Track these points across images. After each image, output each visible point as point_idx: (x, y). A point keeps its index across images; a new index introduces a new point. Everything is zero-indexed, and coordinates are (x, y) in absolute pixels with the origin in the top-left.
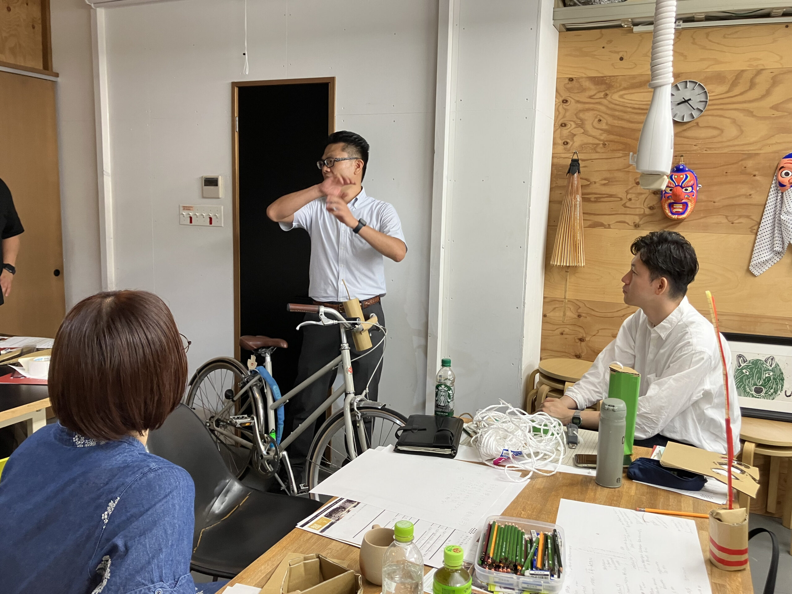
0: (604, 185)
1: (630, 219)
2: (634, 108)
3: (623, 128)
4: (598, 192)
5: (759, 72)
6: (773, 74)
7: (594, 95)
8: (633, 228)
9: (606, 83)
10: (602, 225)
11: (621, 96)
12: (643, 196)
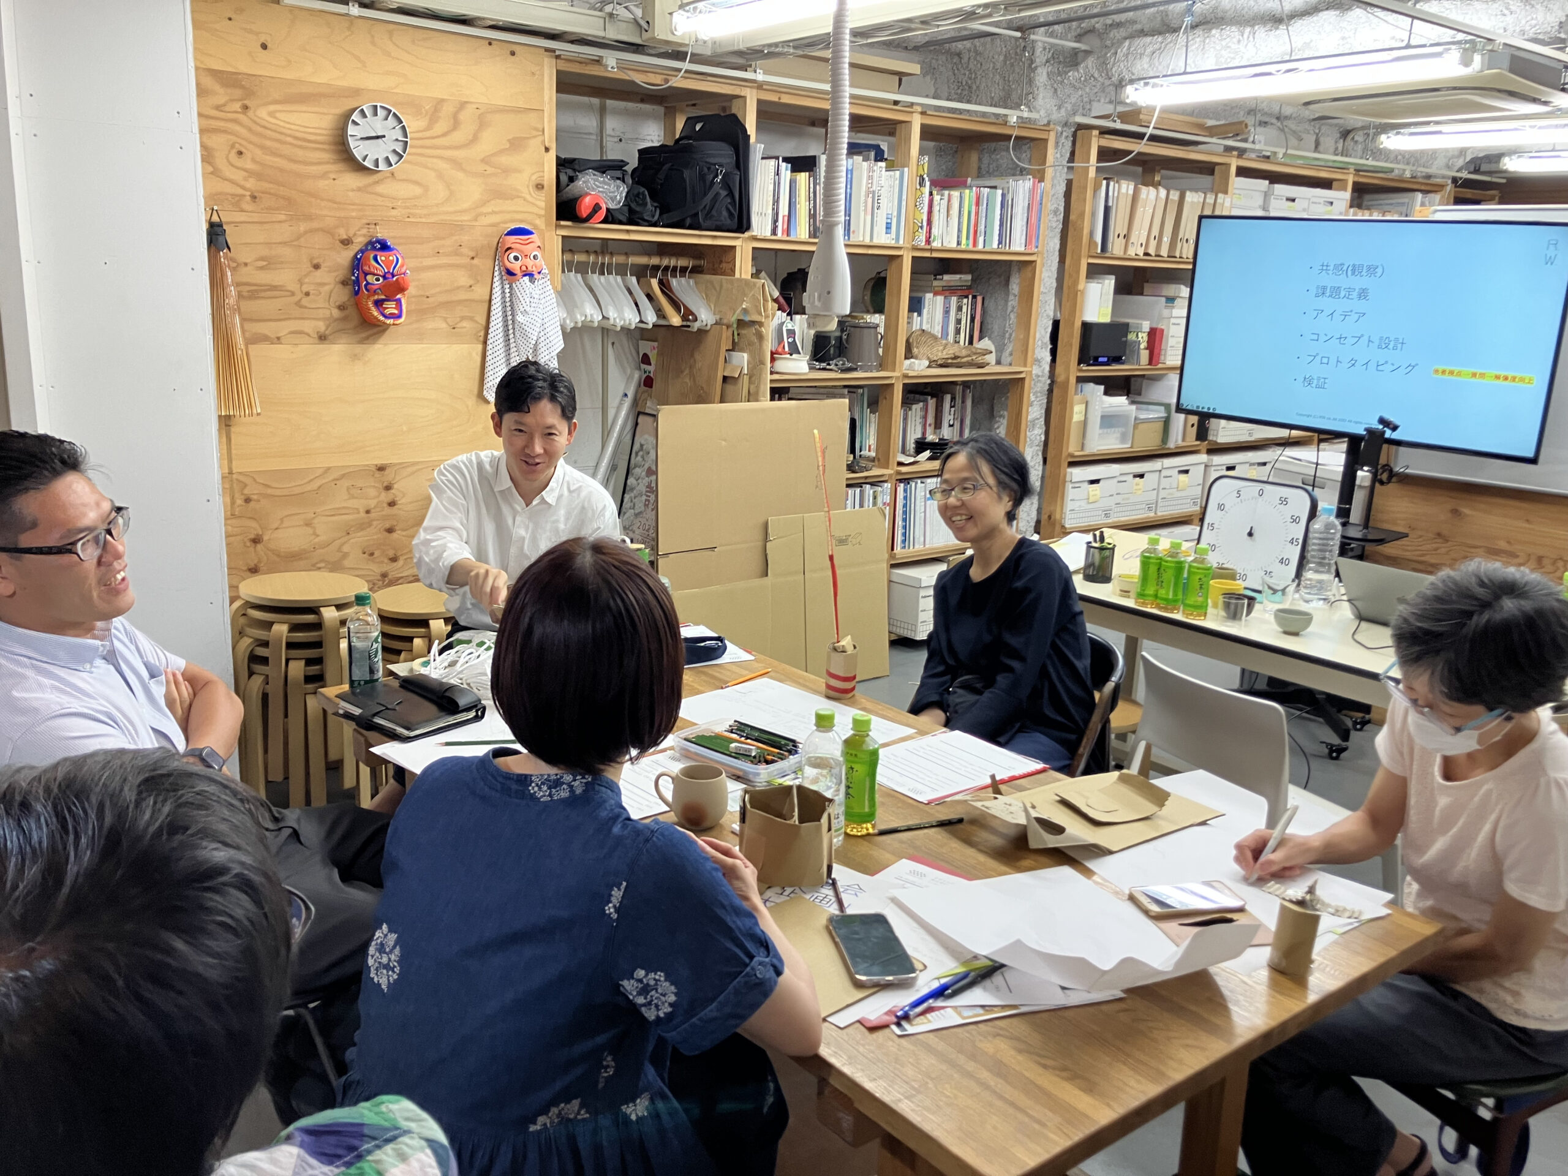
0: (262, 268)
1: (309, 326)
2: (296, 138)
3: (281, 170)
4: (254, 281)
5: (463, 105)
6: (480, 112)
7: (224, 105)
8: (317, 341)
9: (242, 87)
10: (264, 339)
11: (272, 114)
12: (327, 288)
